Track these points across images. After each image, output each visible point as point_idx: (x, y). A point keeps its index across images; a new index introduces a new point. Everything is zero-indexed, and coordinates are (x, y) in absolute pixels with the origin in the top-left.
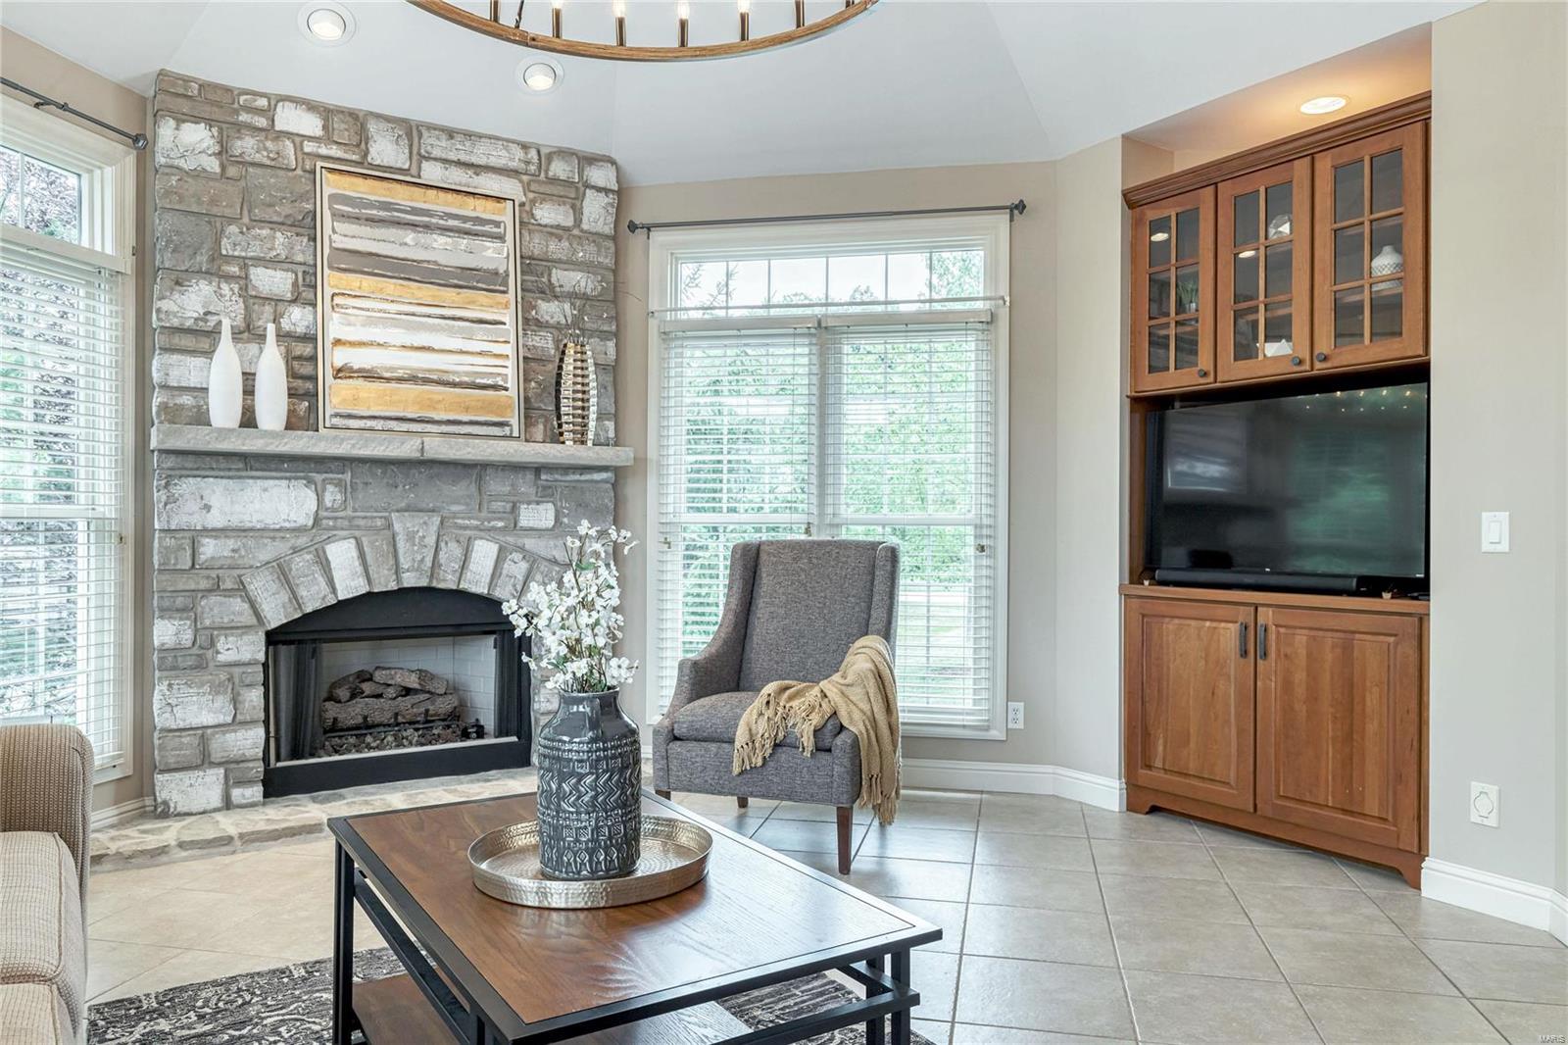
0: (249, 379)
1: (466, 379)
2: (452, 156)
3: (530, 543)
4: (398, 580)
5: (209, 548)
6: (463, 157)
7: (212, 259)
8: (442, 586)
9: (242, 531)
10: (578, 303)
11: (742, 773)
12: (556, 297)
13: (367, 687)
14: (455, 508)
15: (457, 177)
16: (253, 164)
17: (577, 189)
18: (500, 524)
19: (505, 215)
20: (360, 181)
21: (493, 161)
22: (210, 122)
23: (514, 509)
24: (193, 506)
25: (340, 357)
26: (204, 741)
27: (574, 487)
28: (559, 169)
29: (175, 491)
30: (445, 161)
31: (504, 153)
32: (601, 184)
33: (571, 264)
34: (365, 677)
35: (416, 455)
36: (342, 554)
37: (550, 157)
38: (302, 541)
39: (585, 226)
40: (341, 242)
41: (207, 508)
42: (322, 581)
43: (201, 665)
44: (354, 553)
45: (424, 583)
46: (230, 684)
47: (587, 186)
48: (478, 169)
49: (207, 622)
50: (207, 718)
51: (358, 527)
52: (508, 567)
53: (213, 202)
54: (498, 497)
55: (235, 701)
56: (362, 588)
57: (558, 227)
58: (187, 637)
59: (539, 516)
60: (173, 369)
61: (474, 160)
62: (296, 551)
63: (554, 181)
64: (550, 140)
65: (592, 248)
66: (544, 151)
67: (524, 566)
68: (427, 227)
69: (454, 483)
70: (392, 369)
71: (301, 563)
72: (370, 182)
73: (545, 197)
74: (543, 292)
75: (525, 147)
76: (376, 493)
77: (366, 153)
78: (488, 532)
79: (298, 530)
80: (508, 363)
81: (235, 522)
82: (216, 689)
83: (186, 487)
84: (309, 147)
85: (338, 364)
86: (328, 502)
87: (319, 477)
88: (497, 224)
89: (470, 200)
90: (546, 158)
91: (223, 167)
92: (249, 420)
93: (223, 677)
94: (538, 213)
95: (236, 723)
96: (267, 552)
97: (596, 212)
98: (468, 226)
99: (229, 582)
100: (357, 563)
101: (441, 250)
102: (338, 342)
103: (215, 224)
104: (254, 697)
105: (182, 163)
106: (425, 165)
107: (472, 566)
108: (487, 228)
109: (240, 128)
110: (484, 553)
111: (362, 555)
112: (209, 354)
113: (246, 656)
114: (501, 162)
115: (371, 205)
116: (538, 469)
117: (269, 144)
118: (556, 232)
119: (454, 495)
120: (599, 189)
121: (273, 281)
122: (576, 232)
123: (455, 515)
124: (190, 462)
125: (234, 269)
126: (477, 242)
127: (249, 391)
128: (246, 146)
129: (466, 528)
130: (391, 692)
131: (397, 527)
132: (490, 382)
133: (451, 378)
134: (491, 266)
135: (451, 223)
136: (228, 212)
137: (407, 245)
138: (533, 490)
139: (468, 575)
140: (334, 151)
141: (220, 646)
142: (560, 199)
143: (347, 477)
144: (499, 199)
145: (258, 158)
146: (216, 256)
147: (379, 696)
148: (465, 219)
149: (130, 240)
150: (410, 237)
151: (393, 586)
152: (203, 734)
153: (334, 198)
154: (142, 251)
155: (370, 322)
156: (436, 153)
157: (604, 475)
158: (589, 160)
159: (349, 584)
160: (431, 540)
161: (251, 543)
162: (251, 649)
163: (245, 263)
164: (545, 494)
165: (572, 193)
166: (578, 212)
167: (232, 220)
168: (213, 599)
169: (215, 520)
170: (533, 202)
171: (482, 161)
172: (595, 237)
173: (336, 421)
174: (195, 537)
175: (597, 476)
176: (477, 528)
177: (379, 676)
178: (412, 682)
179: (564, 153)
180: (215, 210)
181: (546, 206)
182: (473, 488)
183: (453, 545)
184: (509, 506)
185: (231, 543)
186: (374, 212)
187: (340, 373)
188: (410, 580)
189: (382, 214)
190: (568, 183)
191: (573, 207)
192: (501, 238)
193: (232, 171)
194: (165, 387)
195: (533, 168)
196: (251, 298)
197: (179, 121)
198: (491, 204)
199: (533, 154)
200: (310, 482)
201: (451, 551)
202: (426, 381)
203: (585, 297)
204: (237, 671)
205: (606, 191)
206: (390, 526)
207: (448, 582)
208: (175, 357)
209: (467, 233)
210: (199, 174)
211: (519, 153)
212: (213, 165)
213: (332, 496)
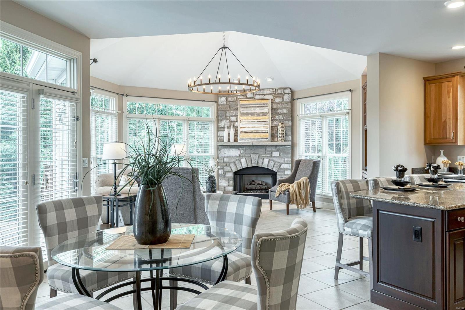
0: (229, 134)
1: (261, 131)
2: (260, 94)
3: (274, 159)
4: (252, 165)
5: (225, 160)
6: (262, 93)
7: (225, 117)
8: (259, 166)
9: (230, 157)
10: (284, 115)
11: (277, 197)
12: (279, 115)
13: (253, 183)
14: (261, 153)
15: (261, 97)
16: (231, 102)
17: (283, 94)
18: (269, 156)
19: (269, 102)
20: (245, 101)
21: (267, 93)
22: (225, 97)
23: (272, 153)
24: (223, 153)
25: (241, 130)
26: (225, 188)
27: (283, 149)
28: (279, 92)
29: (221, 151)
30: (259, 95)
31: (269, 91)
32: (287, 92)
33: (283, 108)
34: (254, 181)
35: (252, 145)
36: (243, 160)
37: (277, 90)
38: (238, 159)
39: (285, 101)
40: (242, 112)
41: (225, 154)
42: (240, 165)
43: (224, 177)
44: (245, 160)
45: (256, 166)
46: (228, 181)
47: (285, 93)
48: (265, 95)
49: (225, 170)
50: (225, 185)
51: (246, 156)
52: (270, 163)
53: (225, 108)
54: (268, 151)
55: (229, 183)
56: (246, 167)
57: (280, 102)
58: (223, 173)
59: (276, 154)
60: (220, 133)
61: (264, 93)
62: (237, 160)
63: (279, 94)
64: (277, 87)
65: (286, 105)
66: (276, 89)
67: (273, 163)
68: (255, 107)
69: (261, 149)
70: (249, 131)
71: (237, 162)
72: (246, 101)
73: (277, 97)
74: (277, 114)
75: (273, 89)
76: (248, 151)
77: (247, 96)
78: (267, 157)
79: (237, 157)
80: (268, 128)
81: (229, 156)
82: (226, 181)
83: (222, 151)
84: (238, 97)
85: (241, 131)
86: (241, 152)
87: (240, 149)
88: (267, 104)
89: (262, 101)
90: (276, 90)
91: (227, 103)
92: (229, 141)
93: (227, 179)
94: (275, 100)
95: (229, 186)
96: (233, 160)
97: (287, 98)
98: (262, 105)
99: (228, 165)
100: (245, 162)
101: (258, 110)
102: (241, 128)
103: (225, 111)
104: (232, 182)
105: (222, 104)
106: (256, 96)
107: (264, 163)
108: (265, 105)
109: (229, 96)
110: (266, 161)
111: (246, 161)
112: (224, 131)
113: (230, 176)
114: (268, 93)
115: (246, 105)
116: (276, 146)
117: (233, 98)
118: (279, 103)
119: (261, 151)
120: (287, 94)
121: (233, 119)
122: (283, 102)
123: (261, 154)
124: (223, 147)
125: (228, 118)
126: (263, 108)
127: (229, 136)
128: (230, 99)
129: (263, 156)
130: (256, 184)
131: (252, 156)
132: (265, 132)
133: (258, 132)
134: (266, 112)
135: (259, 105)
136: (227, 109)
137: (252, 111)
138: (275, 150)
139: (263, 164)
140: (242, 97)
141: (227, 174)
142: (280, 97)
143: (244, 148)
144: (267, 100)
145: (232, 100)
146: (226, 116)
147: (254, 185)
148: (261, 104)
149: (216, 115)
150: (252, 109)
151: (251, 166)
152: (225, 187)
153: (242, 105)
154: (217, 117)
155: (246, 124)
156: (258, 94)
157: (289, 146)
158: (285, 89)
159: (244, 166)
160: (257, 159)
161: (231, 159)
162: (231, 175)
163: (230, 117)
164: (277, 150)
165: (282, 95)
166: (283, 98)
167: (228, 111)
168: (226, 167)
169: (226, 155)
170: (275, 98)
171: (265, 93)
172: (287, 102)
173: (241, 140)
174: (223, 158)
175: (287, 147)
176: (265, 156)
177: (255, 181)
178: (260, 183)
179: (280, 89)
180: (226, 110)
181: (277, 99)
182: (264, 150)
183: (261, 159)
184: (271, 153)
185: (228, 159)
186: (247, 106)
187: (241, 132)
188: (254, 165)
189: (248, 106)
190: (281, 94)
191: (282, 98)
192: (268, 106)
193: (228, 103)
194: (220, 136)
195: (274, 92)
196: (230, 122)
197: (221, 97)
198: (266, 101)
199: (274, 90)
200: (239, 149)
201: (260, 161)
202: (254, 132)
203: (285, 114)
204: (229, 178)
205: (288, 94)
206: (251, 156)
207: (260, 165)
208: (221, 132)
209: (262, 107)
210: (224, 104)
211: (271, 90)
212: (225, 103)
213: (242, 151)
